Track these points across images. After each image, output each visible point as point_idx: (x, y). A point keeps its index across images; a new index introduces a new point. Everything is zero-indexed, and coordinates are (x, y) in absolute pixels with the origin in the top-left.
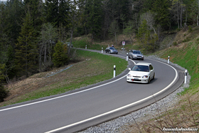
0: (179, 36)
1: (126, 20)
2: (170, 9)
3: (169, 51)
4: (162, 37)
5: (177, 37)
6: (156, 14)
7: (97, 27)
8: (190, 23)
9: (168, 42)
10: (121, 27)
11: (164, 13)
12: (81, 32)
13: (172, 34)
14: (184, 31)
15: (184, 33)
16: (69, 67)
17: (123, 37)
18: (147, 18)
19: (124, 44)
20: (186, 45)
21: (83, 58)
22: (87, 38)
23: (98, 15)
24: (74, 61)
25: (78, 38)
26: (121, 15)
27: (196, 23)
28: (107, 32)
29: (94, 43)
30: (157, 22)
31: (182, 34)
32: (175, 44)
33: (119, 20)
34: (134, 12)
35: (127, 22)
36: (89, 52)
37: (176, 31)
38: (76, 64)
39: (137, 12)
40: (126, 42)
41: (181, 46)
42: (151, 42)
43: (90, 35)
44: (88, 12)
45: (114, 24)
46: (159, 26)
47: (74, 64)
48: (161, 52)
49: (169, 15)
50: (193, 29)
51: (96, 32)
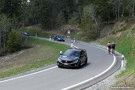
0: (117, 26)
1: (71, 12)
2: (109, 2)
3: (108, 38)
4: (102, 26)
5: (115, 27)
6: (97, 7)
7: (46, 18)
8: (127, 14)
9: (107, 31)
10: (67, 18)
11: (104, 6)
12: (32, 22)
13: (111, 24)
14: (121, 21)
15: (121, 23)
16: (21, 52)
17: (68, 27)
18: (89, 10)
19: (69, 33)
20: (122, 34)
21: (33, 45)
22: (37, 28)
23: (46, 7)
24: (26, 48)
25: (29, 27)
26: (67, 8)
27: (131, 14)
28: (55, 23)
29: (43, 32)
30: (98, 13)
31: (119, 25)
32: (114, 33)
33: (65, 12)
34: (78, 5)
35: (72, 14)
36: (39, 40)
37: (114, 21)
38: (27, 50)
39: (81, 5)
40: (71, 31)
41: (119, 34)
42: (92, 31)
43: (40, 24)
44: (38, 5)
45: (60, 15)
46: (99, 17)
47: (25, 50)
48: (101, 40)
49: (108, 8)
50: (129, 20)
51: (44, 22)
